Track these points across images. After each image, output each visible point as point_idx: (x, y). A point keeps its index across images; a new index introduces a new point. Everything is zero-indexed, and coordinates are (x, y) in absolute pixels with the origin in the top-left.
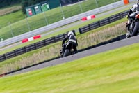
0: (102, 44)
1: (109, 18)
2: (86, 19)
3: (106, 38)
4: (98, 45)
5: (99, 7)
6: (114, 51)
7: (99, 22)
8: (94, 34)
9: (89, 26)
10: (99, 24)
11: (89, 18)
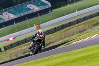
0: (21, 57)
1: (25, 39)
2: (9, 40)
3: (24, 53)
4: (17, 59)
5: (18, 31)
6: (29, 62)
7: (18, 42)
8: (14, 51)
9: (11, 44)
10: (18, 43)
11: (11, 39)
